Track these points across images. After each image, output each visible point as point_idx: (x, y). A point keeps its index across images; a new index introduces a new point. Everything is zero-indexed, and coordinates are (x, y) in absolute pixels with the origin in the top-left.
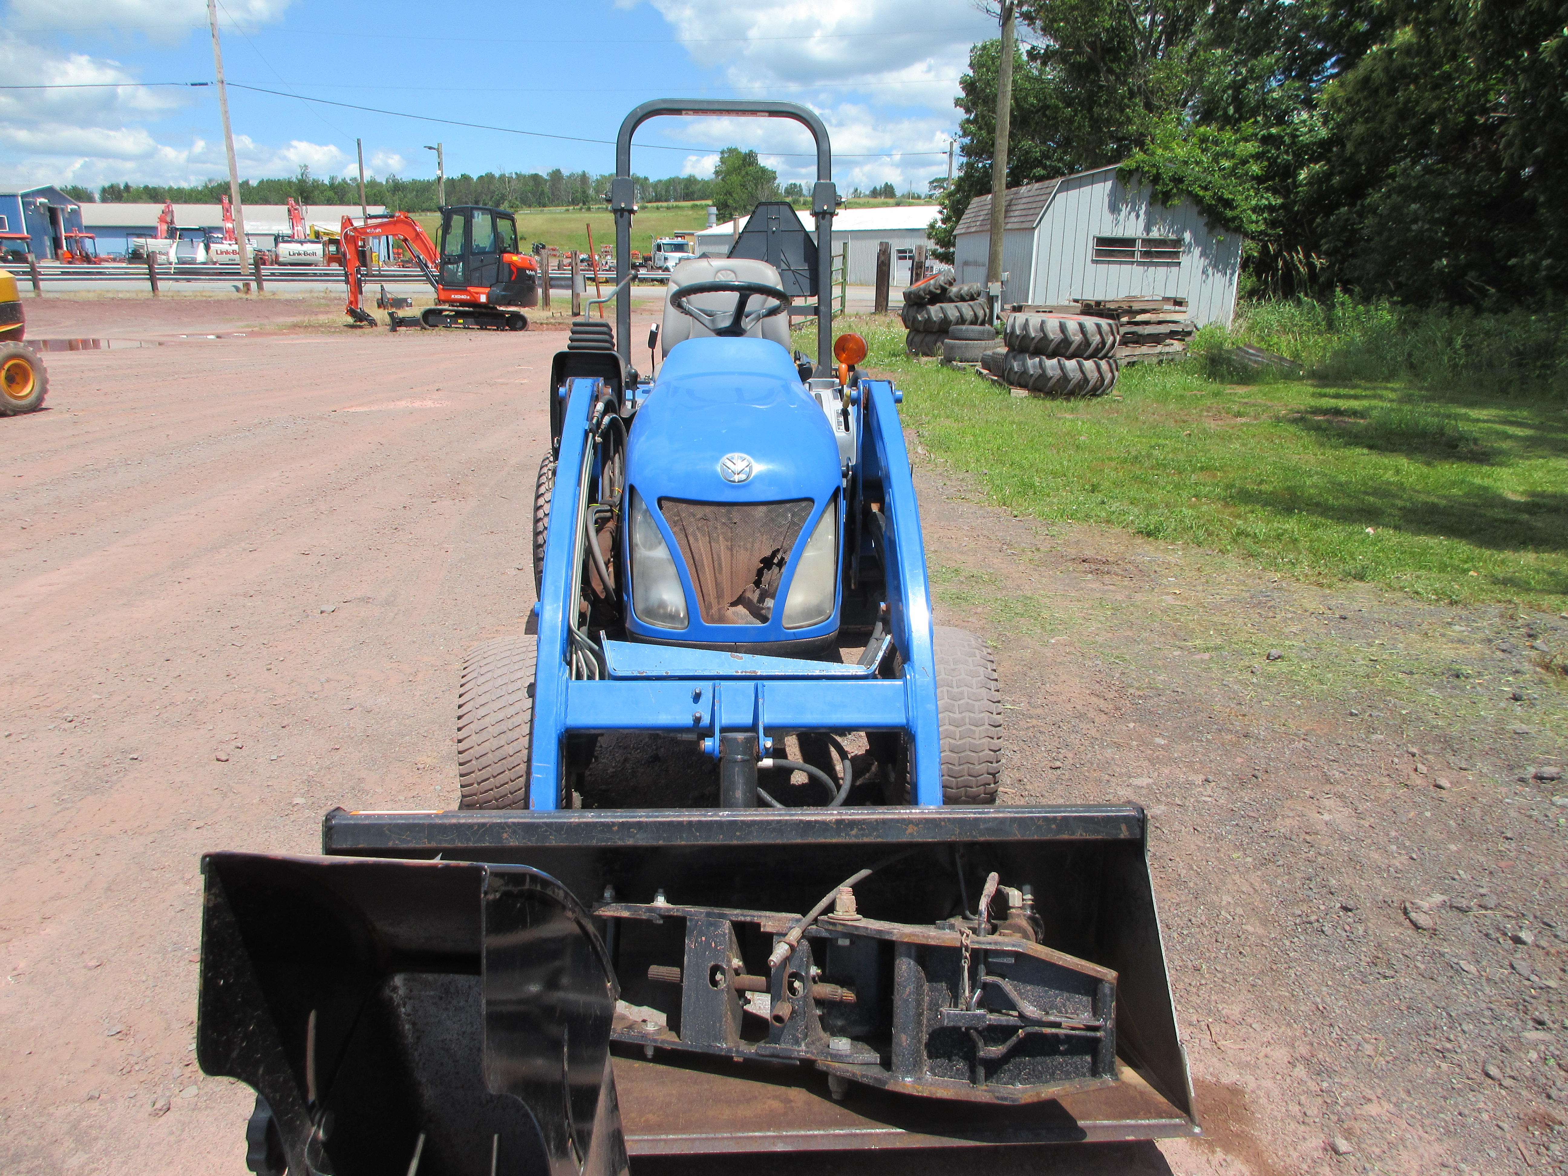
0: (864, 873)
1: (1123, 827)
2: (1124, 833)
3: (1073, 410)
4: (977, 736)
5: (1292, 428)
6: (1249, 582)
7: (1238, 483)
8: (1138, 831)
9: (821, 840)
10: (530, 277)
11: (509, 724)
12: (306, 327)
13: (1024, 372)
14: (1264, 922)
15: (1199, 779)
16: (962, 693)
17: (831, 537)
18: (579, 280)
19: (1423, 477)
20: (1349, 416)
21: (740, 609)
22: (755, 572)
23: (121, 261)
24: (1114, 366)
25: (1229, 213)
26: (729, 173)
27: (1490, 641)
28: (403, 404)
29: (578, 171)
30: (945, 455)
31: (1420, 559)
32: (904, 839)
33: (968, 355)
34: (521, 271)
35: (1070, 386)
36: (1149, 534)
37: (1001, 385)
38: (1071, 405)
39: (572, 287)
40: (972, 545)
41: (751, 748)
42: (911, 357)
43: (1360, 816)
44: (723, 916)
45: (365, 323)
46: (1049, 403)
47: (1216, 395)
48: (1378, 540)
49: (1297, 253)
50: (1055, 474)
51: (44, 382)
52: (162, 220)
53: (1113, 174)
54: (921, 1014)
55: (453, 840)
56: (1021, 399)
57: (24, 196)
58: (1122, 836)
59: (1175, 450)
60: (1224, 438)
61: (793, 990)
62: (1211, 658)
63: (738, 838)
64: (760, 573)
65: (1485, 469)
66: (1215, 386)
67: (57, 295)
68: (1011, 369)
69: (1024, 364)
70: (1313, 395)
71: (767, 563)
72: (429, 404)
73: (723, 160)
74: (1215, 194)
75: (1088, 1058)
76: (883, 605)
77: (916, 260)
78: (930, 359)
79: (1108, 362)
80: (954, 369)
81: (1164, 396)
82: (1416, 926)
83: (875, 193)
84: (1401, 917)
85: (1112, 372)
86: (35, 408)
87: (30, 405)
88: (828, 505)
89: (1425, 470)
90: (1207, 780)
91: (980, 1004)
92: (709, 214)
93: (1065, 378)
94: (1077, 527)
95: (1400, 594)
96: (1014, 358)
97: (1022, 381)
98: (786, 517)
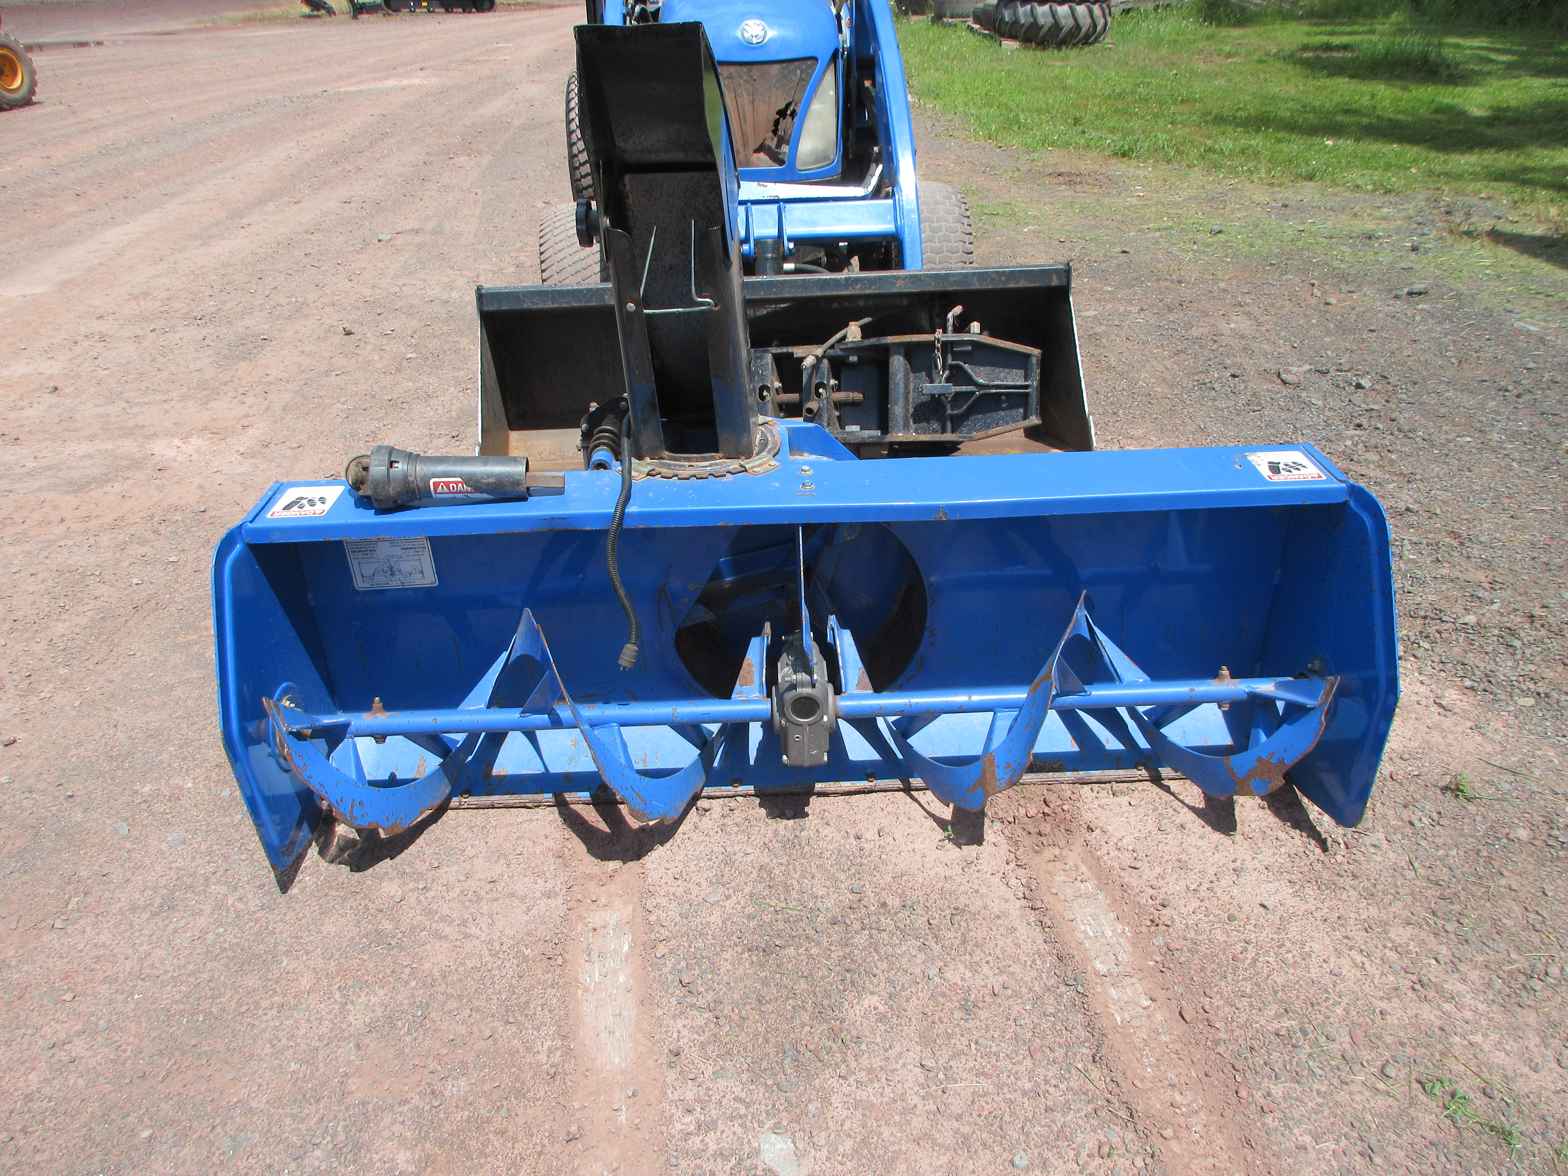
0: (867, 320)
1: (1054, 277)
2: (1055, 282)
3: (1063, 59)
4: (953, 261)
5: (1278, 64)
6: (1208, 187)
7: (1215, 111)
8: (1064, 280)
9: (835, 293)
11: (583, 264)
12: (260, 20)
13: (1015, 22)
14: (1171, 386)
15: (1136, 309)
16: (941, 227)
17: (832, 93)
19: (1396, 100)
20: (1339, 51)
21: (762, 156)
22: (772, 123)
24: (1107, 11)
27: (1411, 218)
28: (391, 83)
30: (935, 102)
31: (1367, 162)
32: (895, 290)
33: (959, 10)
35: (1061, 35)
36: (1124, 155)
37: (992, 38)
38: (1062, 54)
40: (958, 169)
41: (778, 249)
42: (901, 17)
43: (1259, 324)
44: (766, 352)
45: (323, 12)
46: (1039, 54)
47: (1209, 38)
48: (1336, 148)
50: (1039, 112)
51: (33, 73)
54: (908, 393)
55: (569, 302)
56: (1012, 52)
58: (1053, 284)
59: (1159, 87)
60: (1210, 76)
61: (819, 395)
62: (1161, 236)
63: (775, 293)
64: (777, 123)
65: (1459, 90)
66: (1212, 29)
68: (1003, 19)
69: (1015, 13)
70: (1308, 34)
71: (782, 113)
72: (417, 81)
75: (1021, 410)
76: (876, 149)
78: (921, 18)
79: (1101, 7)
80: (944, 26)
81: (1156, 42)
82: (1284, 382)
84: (1276, 378)
85: (1104, 16)
86: (27, 102)
87: (24, 98)
88: (828, 65)
89: (1399, 93)
90: (1142, 309)
91: (948, 380)
93: (1056, 26)
94: (1057, 152)
95: (1342, 189)
96: (1006, 7)
97: (1012, 31)
98: (796, 74)
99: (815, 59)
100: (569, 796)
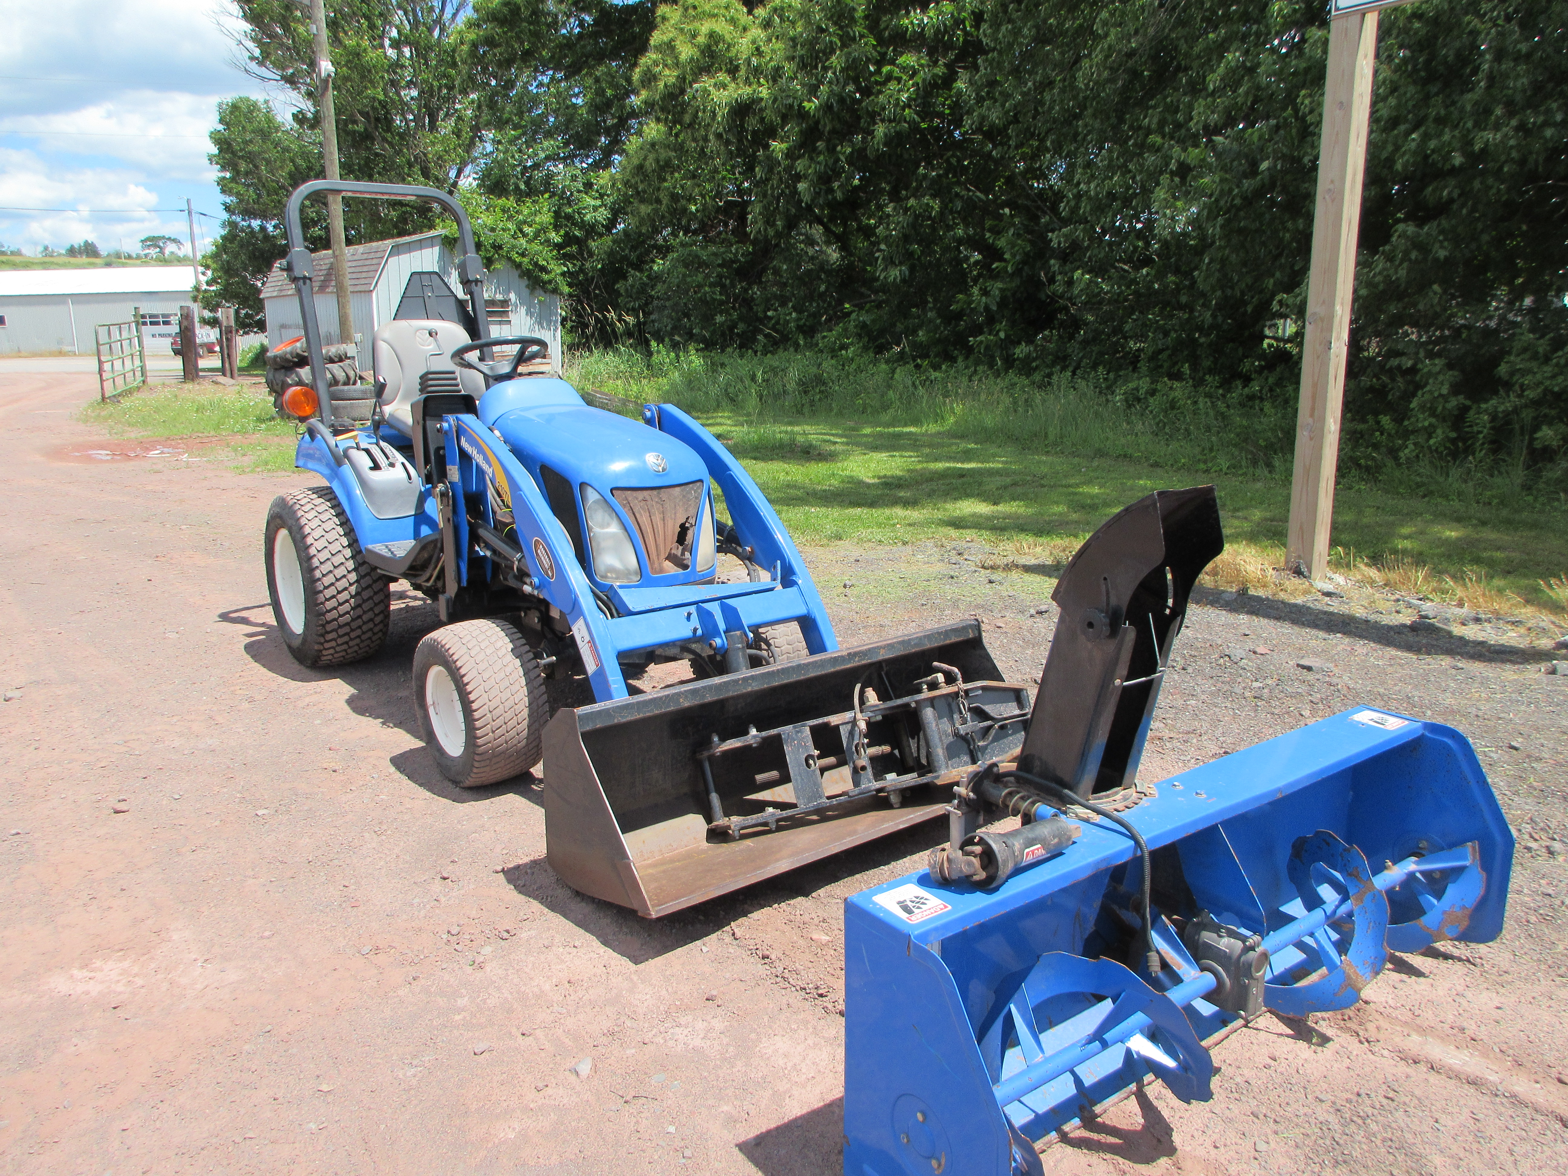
1: (970, 631)
2: (971, 634)
21: (671, 562)
22: (677, 535)
25: (546, 277)
44: (804, 726)
49: (609, 312)
53: (439, 240)
54: (941, 737)
58: (970, 636)
64: (681, 535)
71: (683, 527)
74: (532, 260)
77: (225, 324)
83: (72, 252)
91: (971, 720)
98: (691, 494)
100: (1066, 1128)
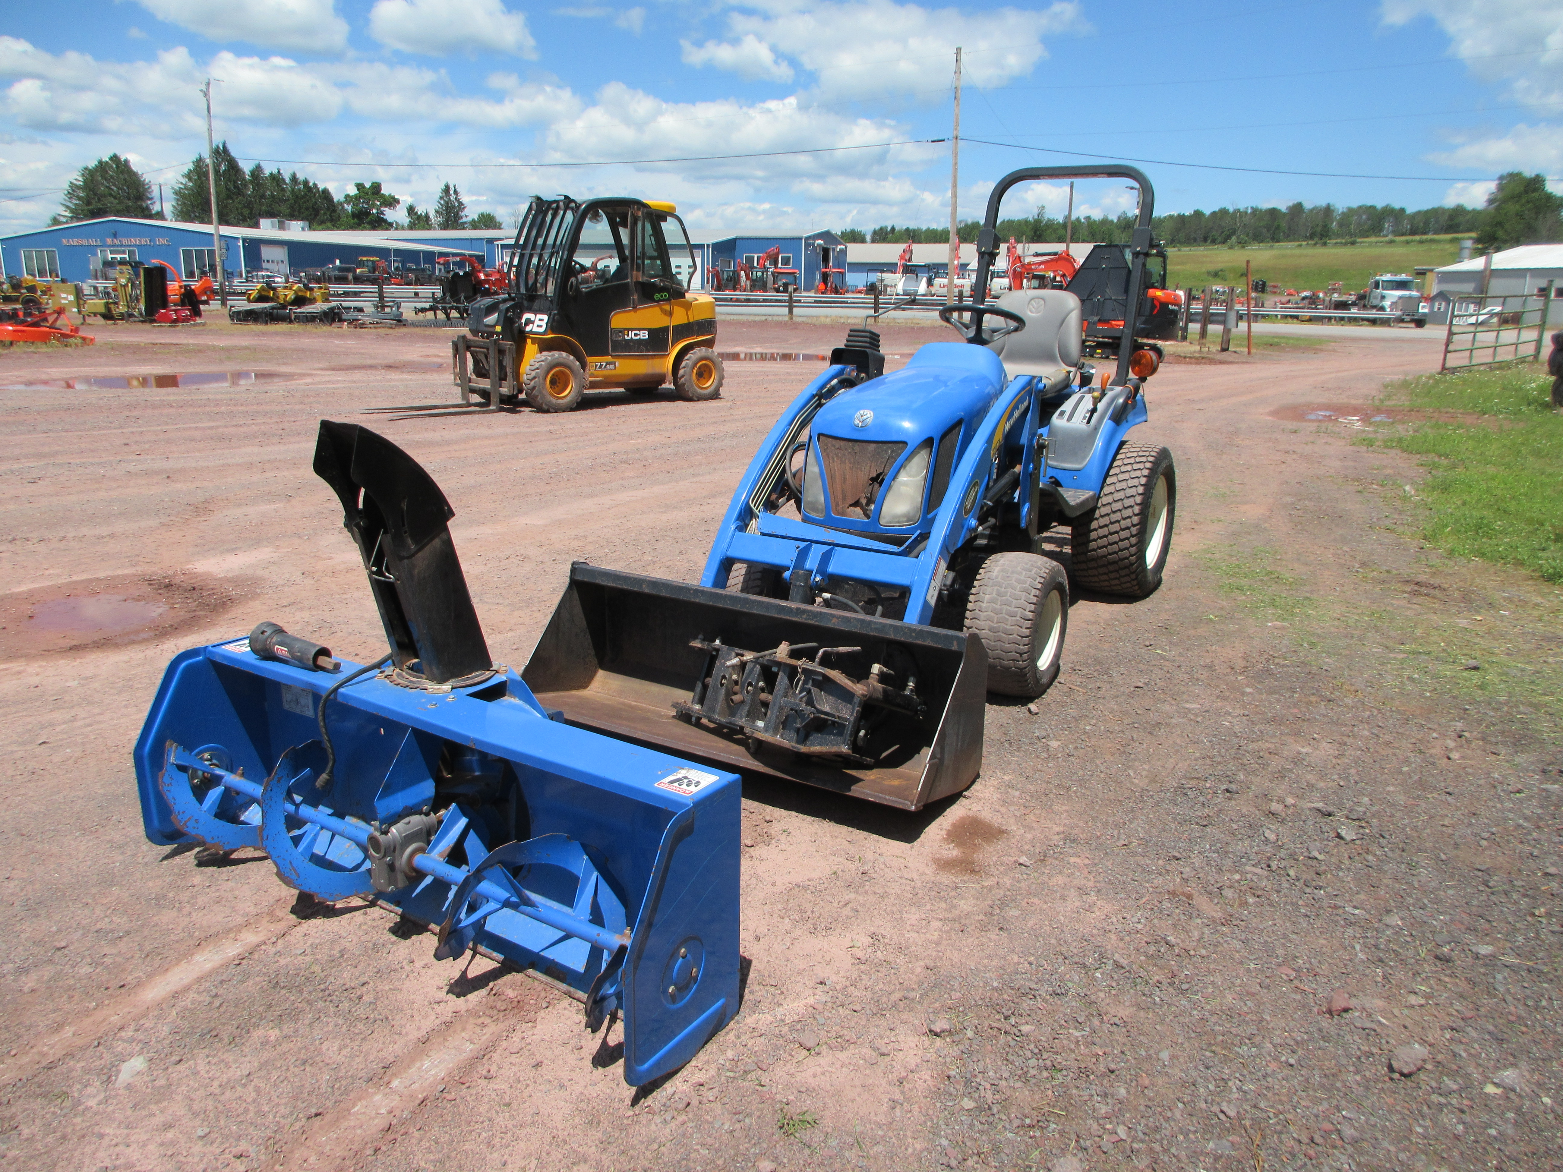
1: (955, 643)
2: (955, 647)
10: (1173, 311)
17: (925, 471)
18: (1232, 317)
23: (860, 292)
26: (1505, 201)
29: (1322, 203)
34: (1164, 305)
39: (1224, 322)
41: (809, 580)
51: (722, 378)
52: (902, 257)
57: (807, 239)
58: (951, 648)
61: (747, 691)
62: (1405, 658)
64: (869, 486)
67: (804, 319)
71: (874, 480)
73: (1500, 188)
87: (710, 394)
88: (917, 449)
92: (1462, 249)
98: (887, 452)
99: (905, 443)
